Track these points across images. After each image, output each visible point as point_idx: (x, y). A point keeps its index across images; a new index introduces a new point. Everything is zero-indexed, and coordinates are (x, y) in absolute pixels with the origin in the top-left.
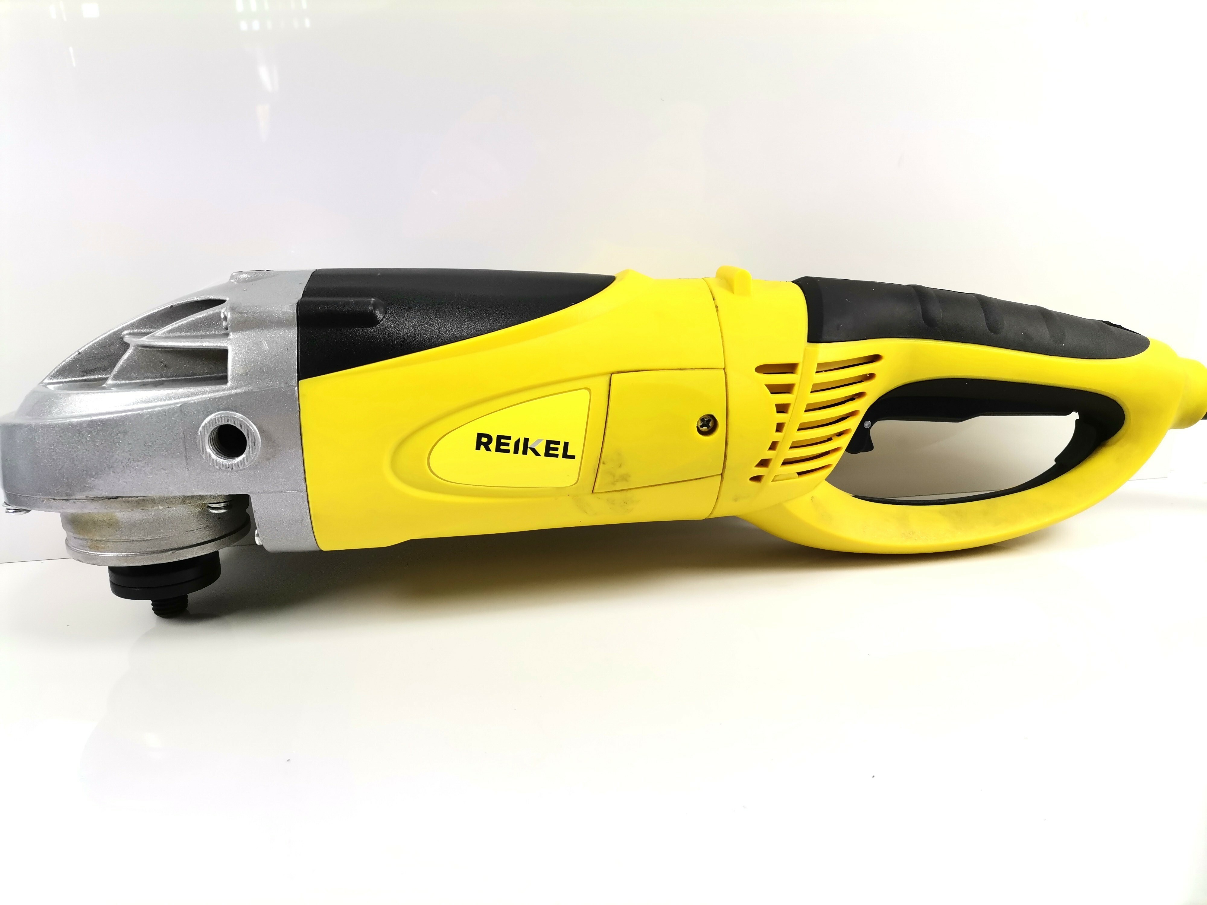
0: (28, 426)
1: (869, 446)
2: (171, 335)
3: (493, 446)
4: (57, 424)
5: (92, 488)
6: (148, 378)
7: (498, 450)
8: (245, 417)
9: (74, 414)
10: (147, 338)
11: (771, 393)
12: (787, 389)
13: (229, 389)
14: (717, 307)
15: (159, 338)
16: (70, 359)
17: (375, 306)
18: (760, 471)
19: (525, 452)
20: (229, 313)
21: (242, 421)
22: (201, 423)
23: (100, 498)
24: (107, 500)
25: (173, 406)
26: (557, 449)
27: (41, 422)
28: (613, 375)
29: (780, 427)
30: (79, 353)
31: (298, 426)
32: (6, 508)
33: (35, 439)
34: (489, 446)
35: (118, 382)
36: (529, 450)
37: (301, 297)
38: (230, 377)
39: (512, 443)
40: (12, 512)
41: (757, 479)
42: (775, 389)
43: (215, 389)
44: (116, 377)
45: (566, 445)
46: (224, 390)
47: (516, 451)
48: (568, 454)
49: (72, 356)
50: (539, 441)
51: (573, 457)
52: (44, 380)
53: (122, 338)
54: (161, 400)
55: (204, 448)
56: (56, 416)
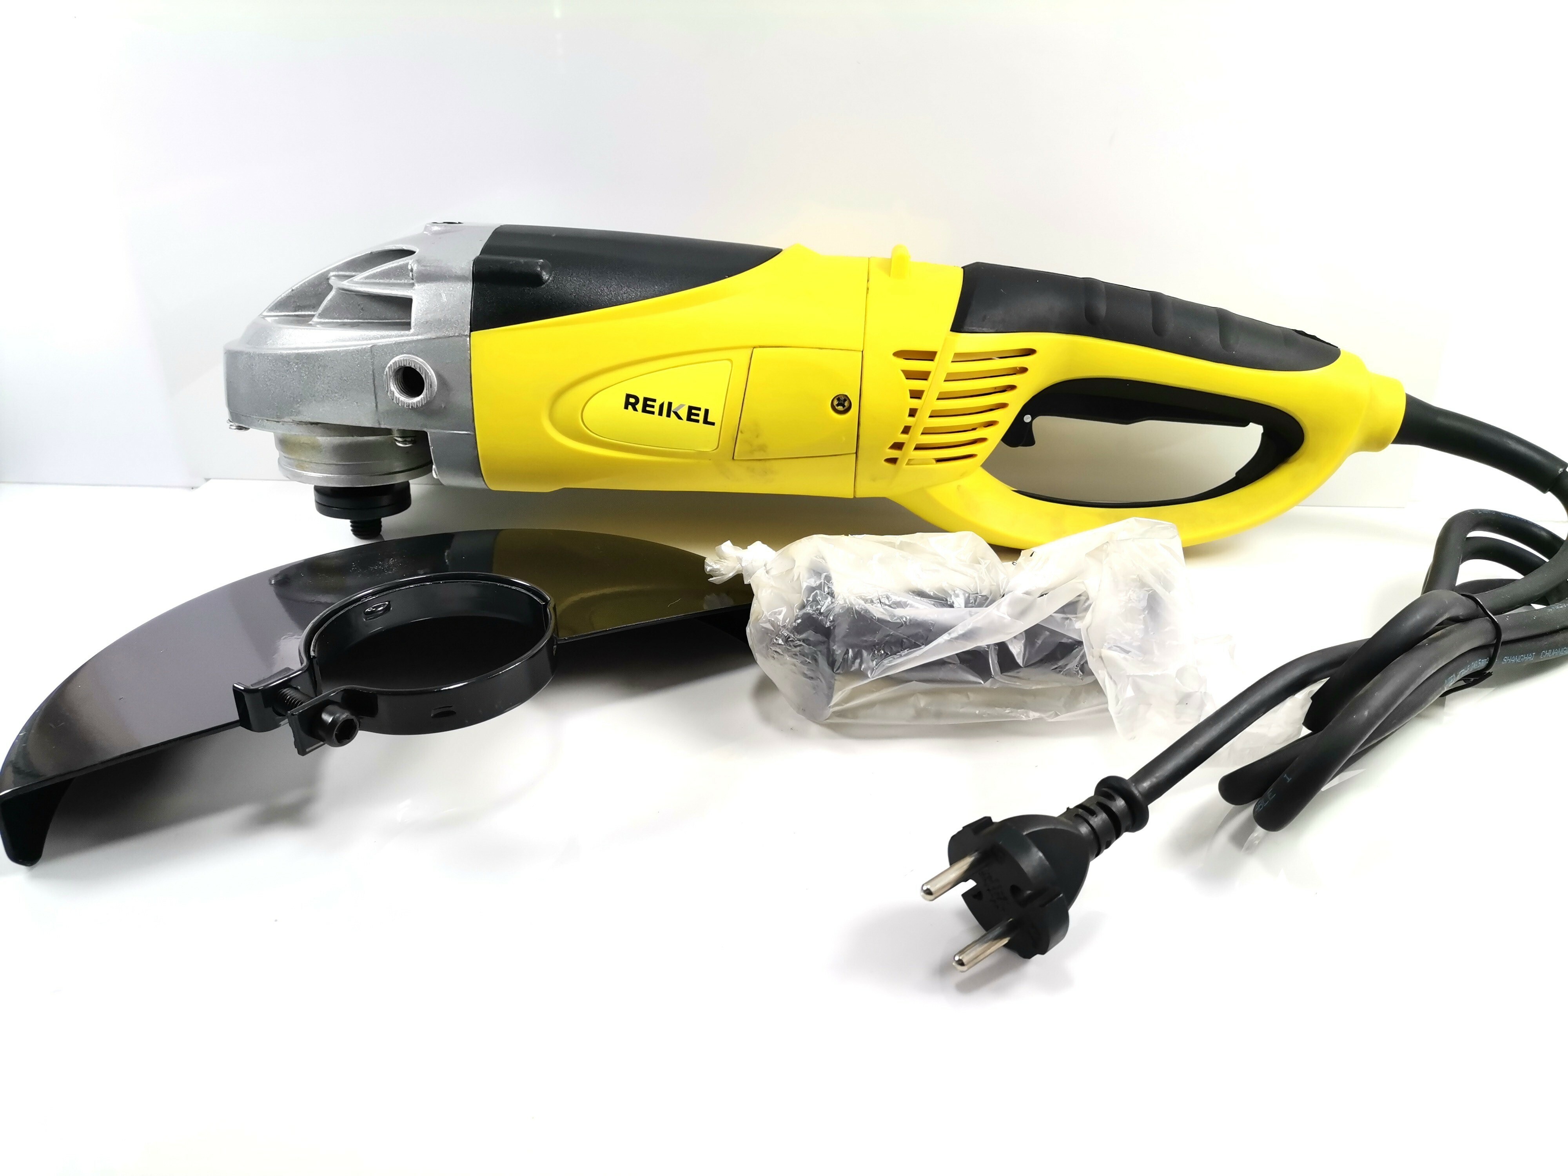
0: (247, 353)
1: (1029, 440)
2: (367, 281)
3: (639, 407)
4: (270, 354)
5: (298, 413)
6: (348, 319)
7: (644, 411)
8: (424, 362)
9: (284, 346)
10: (348, 282)
11: (907, 379)
12: (924, 376)
13: (412, 335)
14: (868, 289)
15: (357, 283)
16: (285, 295)
17: (543, 267)
18: (894, 454)
19: (668, 415)
20: (416, 265)
21: (421, 365)
22: (388, 364)
23: (303, 422)
24: (309, 425)
25: (364, 347)
26: (698, 415)
27: (258, 351)
28: (755, 349)
29: (913, 413)
30: (293, 290)
31: (469, 374)
32: (229, 424)
33: (253, 365)
34: (637, 406)
35: (323, 320)
36: (672, 413)
37: (479, 254)
38: (413, 324)
39: (657, 405)
40: (235, 429)
41: (893, 461)
42: (910, 375)
43: (400, 334)
44: (321, 316)
45: (707, 411)
46: (408, 336)
47: (660, 414)
48: (709, 420)
49: (287, 292)
50: (681, 406)
51: (713, 424)
52: (263, 312)
53: (328, 279)
54: (355, 340)
55: (389, 386)
56: (270, 347)
